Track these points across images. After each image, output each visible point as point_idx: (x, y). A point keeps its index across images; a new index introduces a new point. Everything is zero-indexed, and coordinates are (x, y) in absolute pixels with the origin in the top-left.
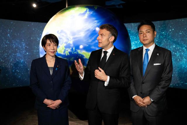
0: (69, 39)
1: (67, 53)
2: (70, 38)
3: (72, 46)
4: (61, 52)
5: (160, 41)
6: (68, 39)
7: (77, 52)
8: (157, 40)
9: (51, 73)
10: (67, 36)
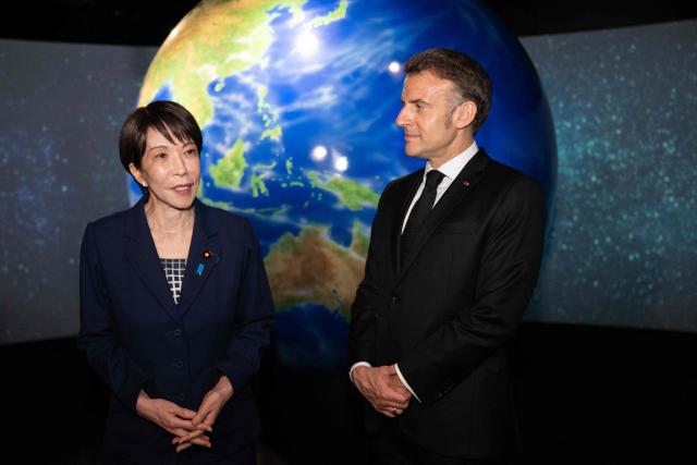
0: (265, 117)
1: (258, 186)
2: (270, 116)
3: (280, 150)
4: (231, 182)
5: (682, 118)
6: (259, 120)
7: (306, 181)
8: (668, 115)
9: (174, 289)
10: (256, 108)
